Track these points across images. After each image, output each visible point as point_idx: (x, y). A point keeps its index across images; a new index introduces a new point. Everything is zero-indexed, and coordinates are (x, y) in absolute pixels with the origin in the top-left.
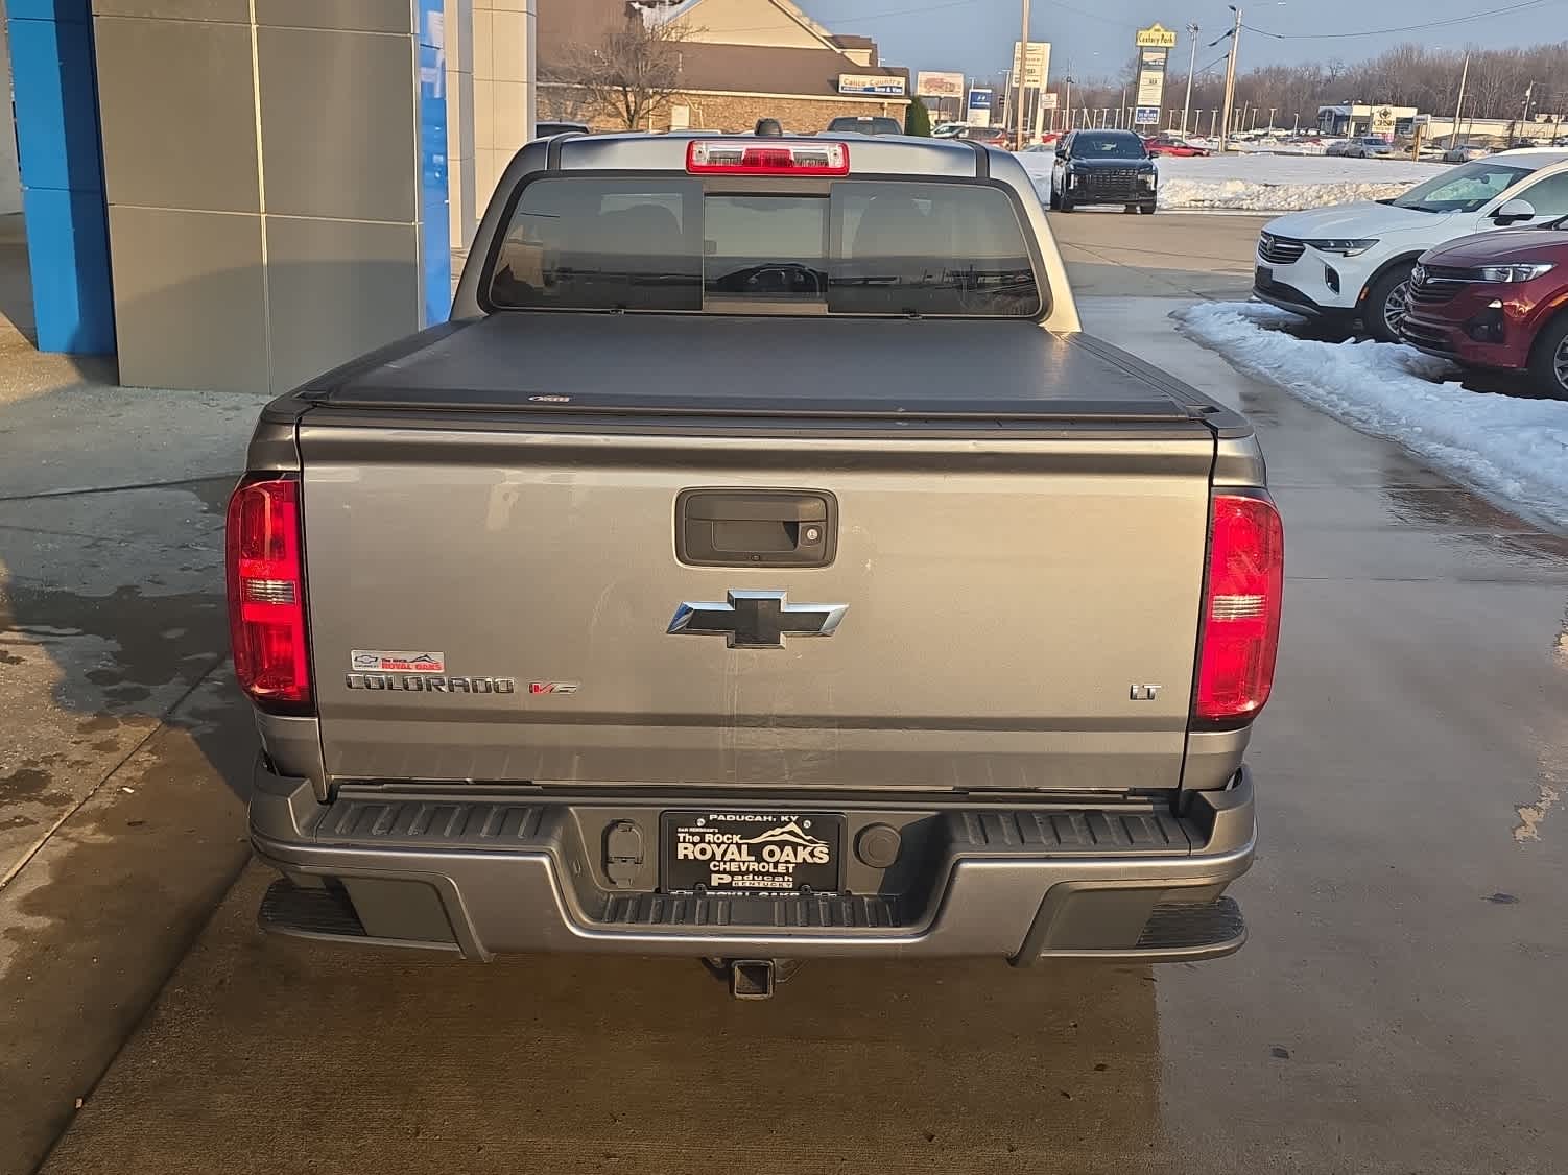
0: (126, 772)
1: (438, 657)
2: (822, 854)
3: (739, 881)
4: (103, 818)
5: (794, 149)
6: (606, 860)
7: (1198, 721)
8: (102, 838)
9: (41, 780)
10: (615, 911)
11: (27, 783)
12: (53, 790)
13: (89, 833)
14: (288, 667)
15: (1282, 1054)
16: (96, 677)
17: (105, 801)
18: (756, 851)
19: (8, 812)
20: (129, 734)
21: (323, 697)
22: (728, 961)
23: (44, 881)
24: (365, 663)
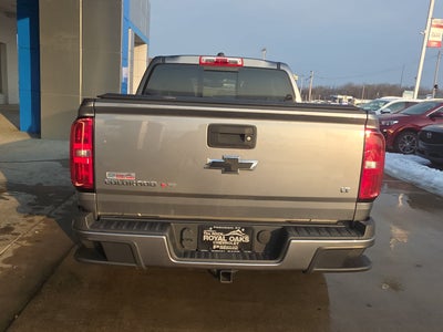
0: (37, 228)
1: (133, 174)
2: (247, 239)
3: (222, 247)
4: (28, 239)
5: (229, 59)
6: (182, 240)
7: (359, 200)
8: (28, 244)
9: (12, 229)
10: (185, 255)
11: (8, 229)
12: (15, 231)
13: (24, 243)
14: (87, 177)
15: (369, 306)
16: (29, 204)
17: (30, 235)
18: (227, 238)
19: (1, 237)
20: (37, 218)
21: (98, 187)
22: (219, 271)
23: (10, 255)
24: (111, 177)
